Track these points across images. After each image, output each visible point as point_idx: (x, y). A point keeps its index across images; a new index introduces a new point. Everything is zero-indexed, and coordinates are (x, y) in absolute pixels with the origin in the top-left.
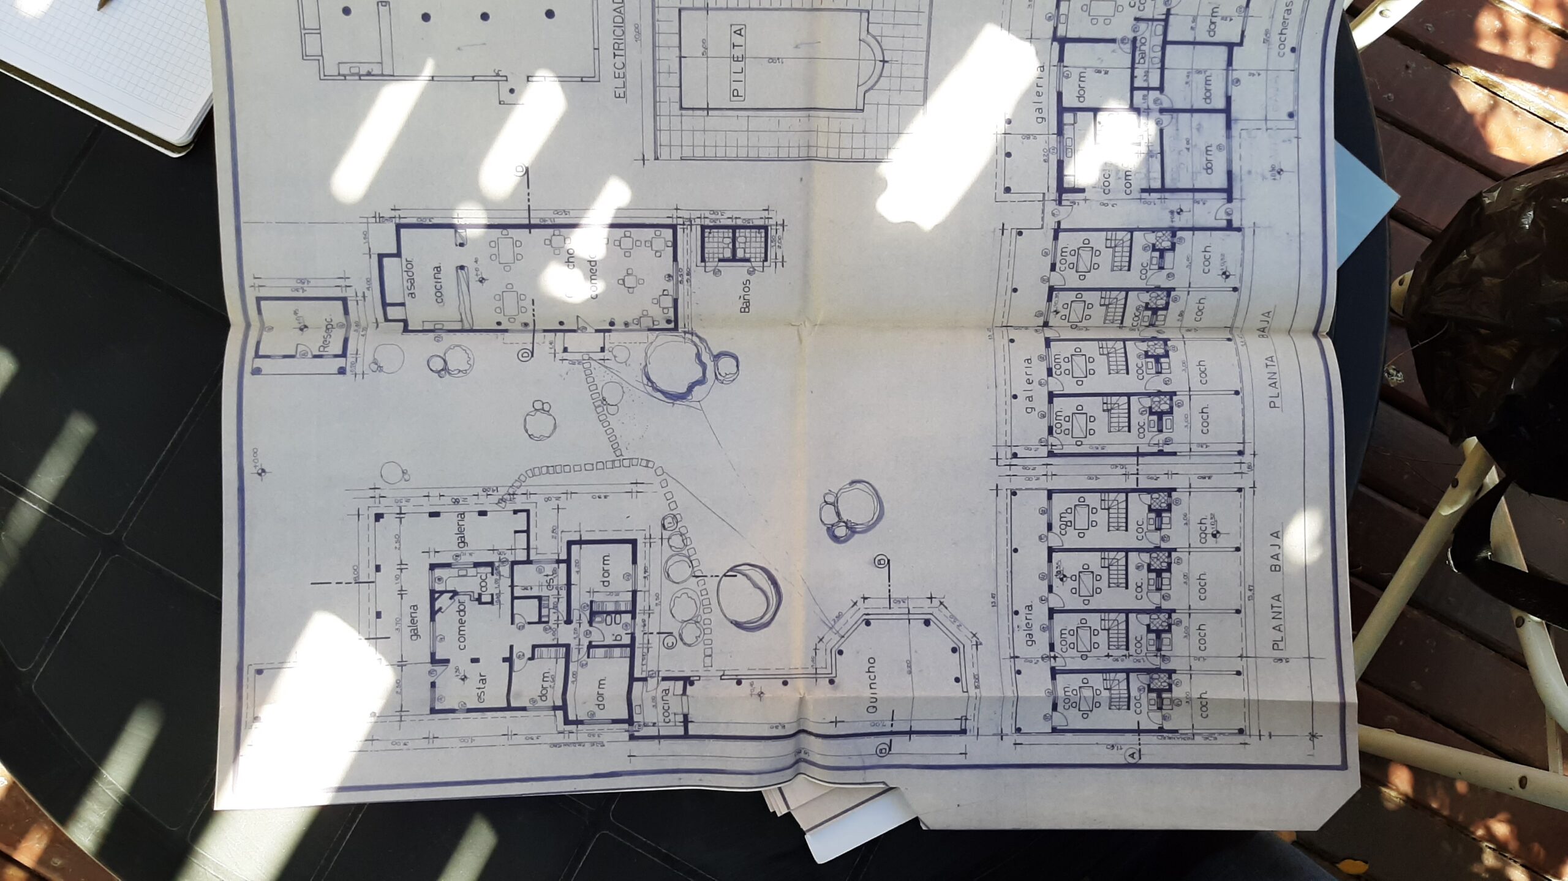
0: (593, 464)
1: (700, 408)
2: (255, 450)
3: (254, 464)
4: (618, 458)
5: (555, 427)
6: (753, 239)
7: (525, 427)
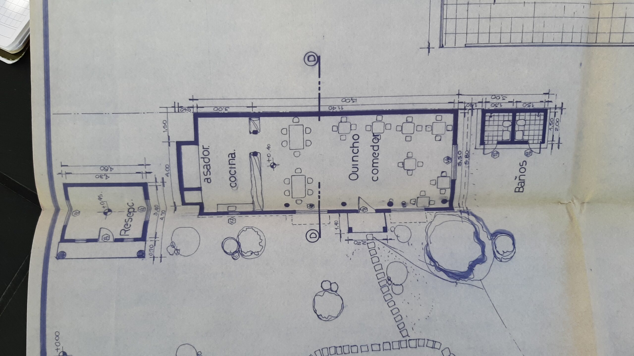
0: (379, 345)
1: (482, 287)
2: (57, 334)
3: (56, 347)
4: (404, 339)
5: (343, 307)
6: (532, 122)
7: (314, 307)
